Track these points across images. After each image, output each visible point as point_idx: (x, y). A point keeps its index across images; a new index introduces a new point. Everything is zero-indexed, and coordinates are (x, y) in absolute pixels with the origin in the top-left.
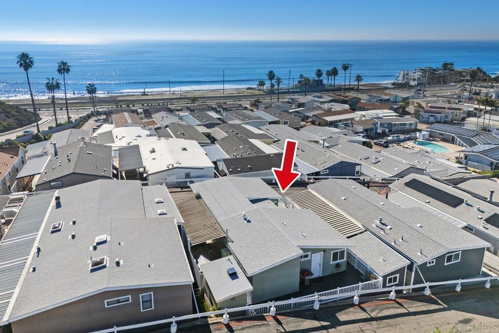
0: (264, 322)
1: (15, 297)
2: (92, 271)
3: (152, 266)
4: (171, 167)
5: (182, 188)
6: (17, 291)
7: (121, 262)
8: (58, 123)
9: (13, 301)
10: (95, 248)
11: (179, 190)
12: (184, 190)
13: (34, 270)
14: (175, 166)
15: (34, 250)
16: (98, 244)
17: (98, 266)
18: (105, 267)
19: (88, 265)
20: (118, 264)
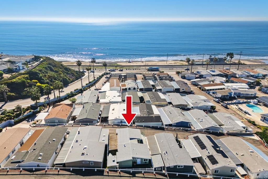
0: (117, 173)
1: (66, 157)
2: (82, 155)
3: (94, 156)
4: (116, 118)
5: (118, 126)
6: (67, 156)
7: (88, 154)
8: (90, 81)
9: (66, 158)
10: (84, 149)
11: (117, 127)
12: (119, 127)
13: (71, 152)
14: (117, 118)
15: (71, 147)
16: (84, 148)
17: (83, 154)
18: (84, 155)
19: (81, 153)
20: (87, 154)
